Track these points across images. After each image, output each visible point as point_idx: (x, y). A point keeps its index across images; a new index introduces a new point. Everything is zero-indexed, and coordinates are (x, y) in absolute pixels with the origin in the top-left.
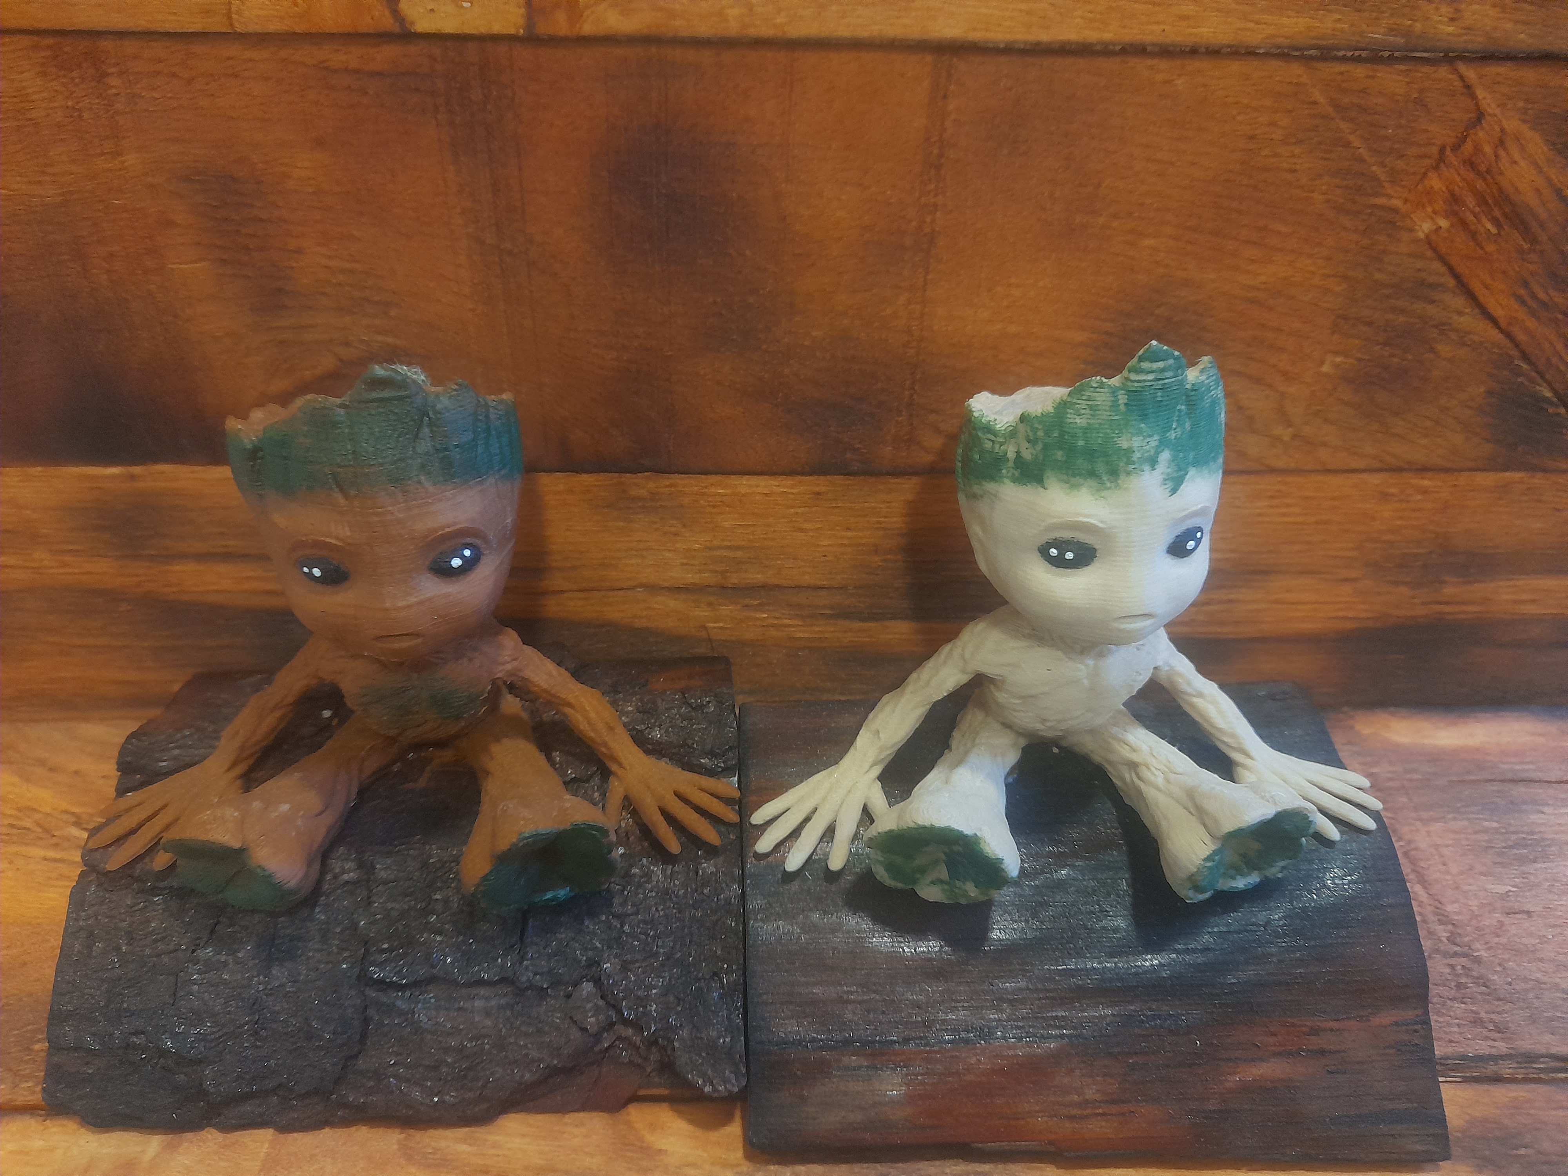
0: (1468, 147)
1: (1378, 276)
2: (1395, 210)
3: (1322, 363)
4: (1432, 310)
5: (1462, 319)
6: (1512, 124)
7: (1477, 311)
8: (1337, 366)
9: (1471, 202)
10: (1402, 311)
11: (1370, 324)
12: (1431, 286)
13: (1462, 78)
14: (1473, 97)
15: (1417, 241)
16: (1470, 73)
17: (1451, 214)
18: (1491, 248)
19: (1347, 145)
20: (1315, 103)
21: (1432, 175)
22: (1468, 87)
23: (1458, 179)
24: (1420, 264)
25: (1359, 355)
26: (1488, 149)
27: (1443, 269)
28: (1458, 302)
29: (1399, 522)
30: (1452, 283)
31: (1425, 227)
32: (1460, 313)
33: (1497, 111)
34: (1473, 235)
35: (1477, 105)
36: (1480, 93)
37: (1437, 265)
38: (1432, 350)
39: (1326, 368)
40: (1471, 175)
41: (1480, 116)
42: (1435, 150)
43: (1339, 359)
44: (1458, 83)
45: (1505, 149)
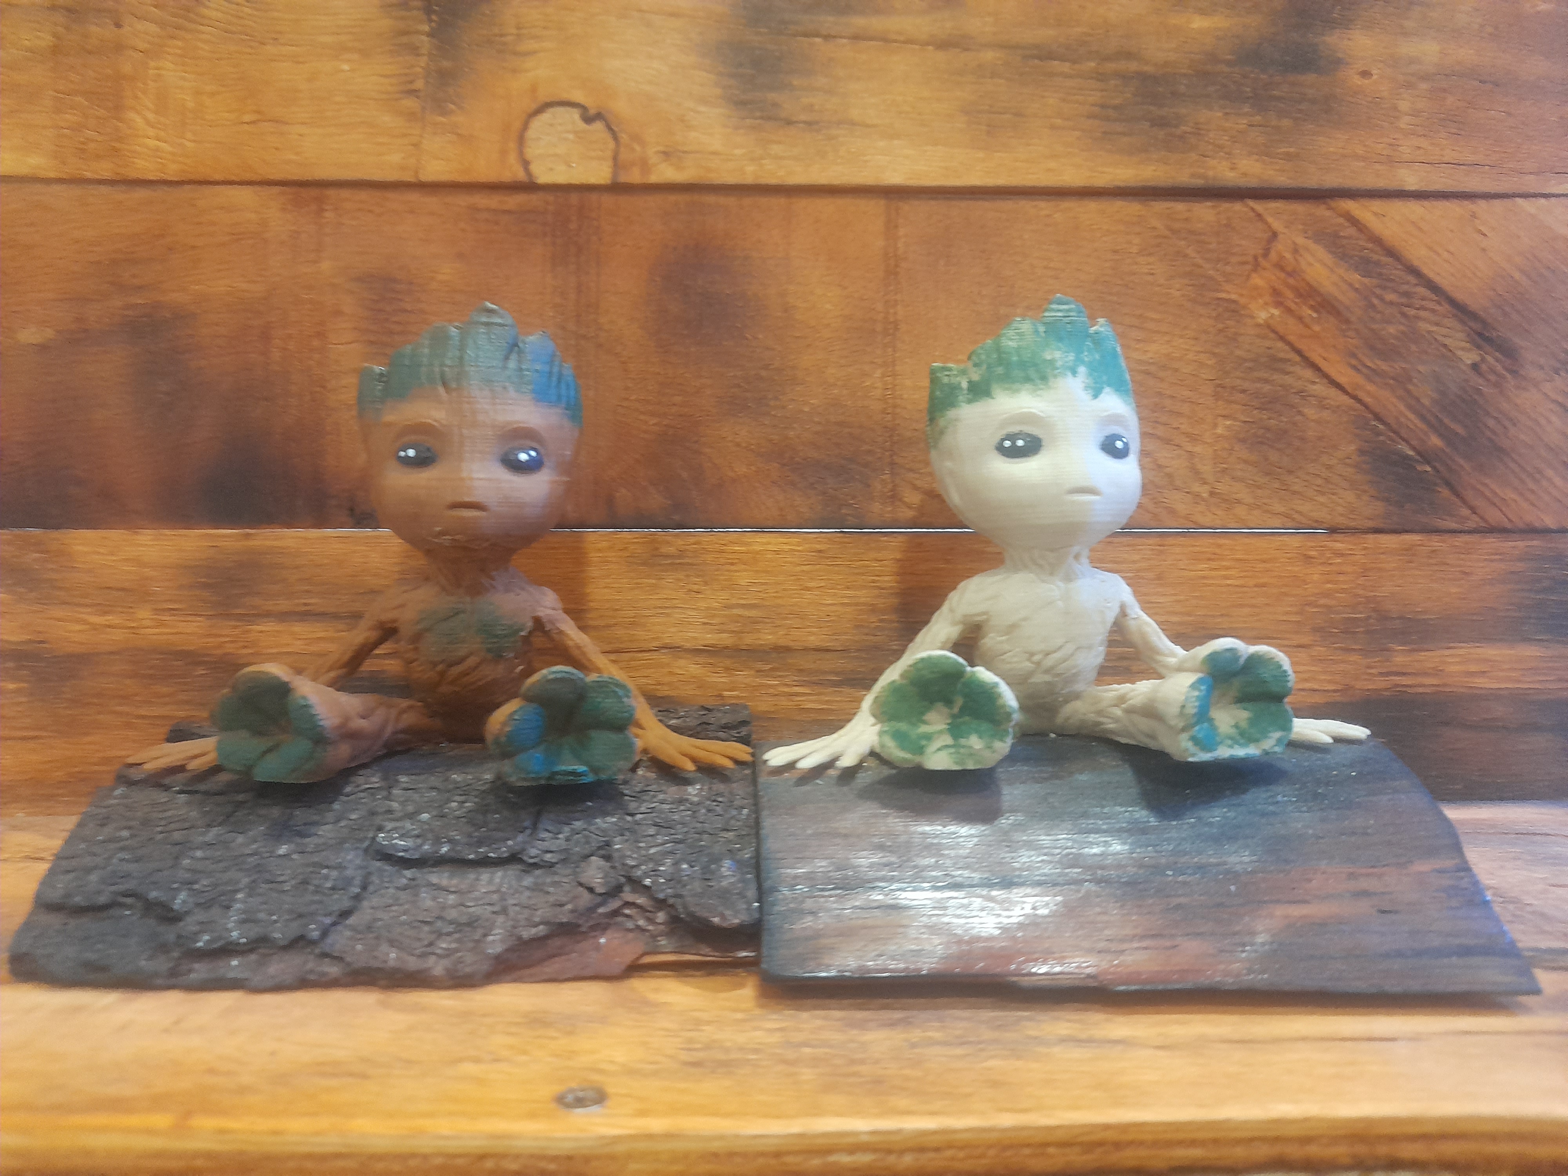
0: (1273, 255)
1: (1238, 352)
2: (1234, 302)
3: (1215, 426)
4: (1288, 380)
5: (1315, 387)
6: (1300, 240)
7: (1325, 381)
8: (1228, 428)
9: (1289, 294)
10: (1266, 381)
11: (1244, 391)
12: (1282, 360)
13: (1253, 209)
14: (1266, 223)
15: (1259, 325)
16: (1259, 206)
17: (1279, 304)
18: (1317, 328)
19: (1186, 256)
20: (1154, 228)
21: (1254, 275)
22: (1259, 215)
23: (1273, 278)
24: (1268, 343)
25: (1243, 418)
26: (1288, 255)
27: (1287, 348)
28: (1308, 373)
29: (1329, 586)
30: (1297, 358)
31: (1262, 316)
32: (1314, 383)
33: (1285, 231)
34: (1300, 319)
35: (1270, 227)
36: (1270, 220)
37: (1280, 344)
38: (1300, 413)
39: (1219, 431)
40: (1283, 275)
41: (1275, 235)
42: (1250, 259)
43: (1228, 423)
44: (1252, 214)
45: (1301, 256)
